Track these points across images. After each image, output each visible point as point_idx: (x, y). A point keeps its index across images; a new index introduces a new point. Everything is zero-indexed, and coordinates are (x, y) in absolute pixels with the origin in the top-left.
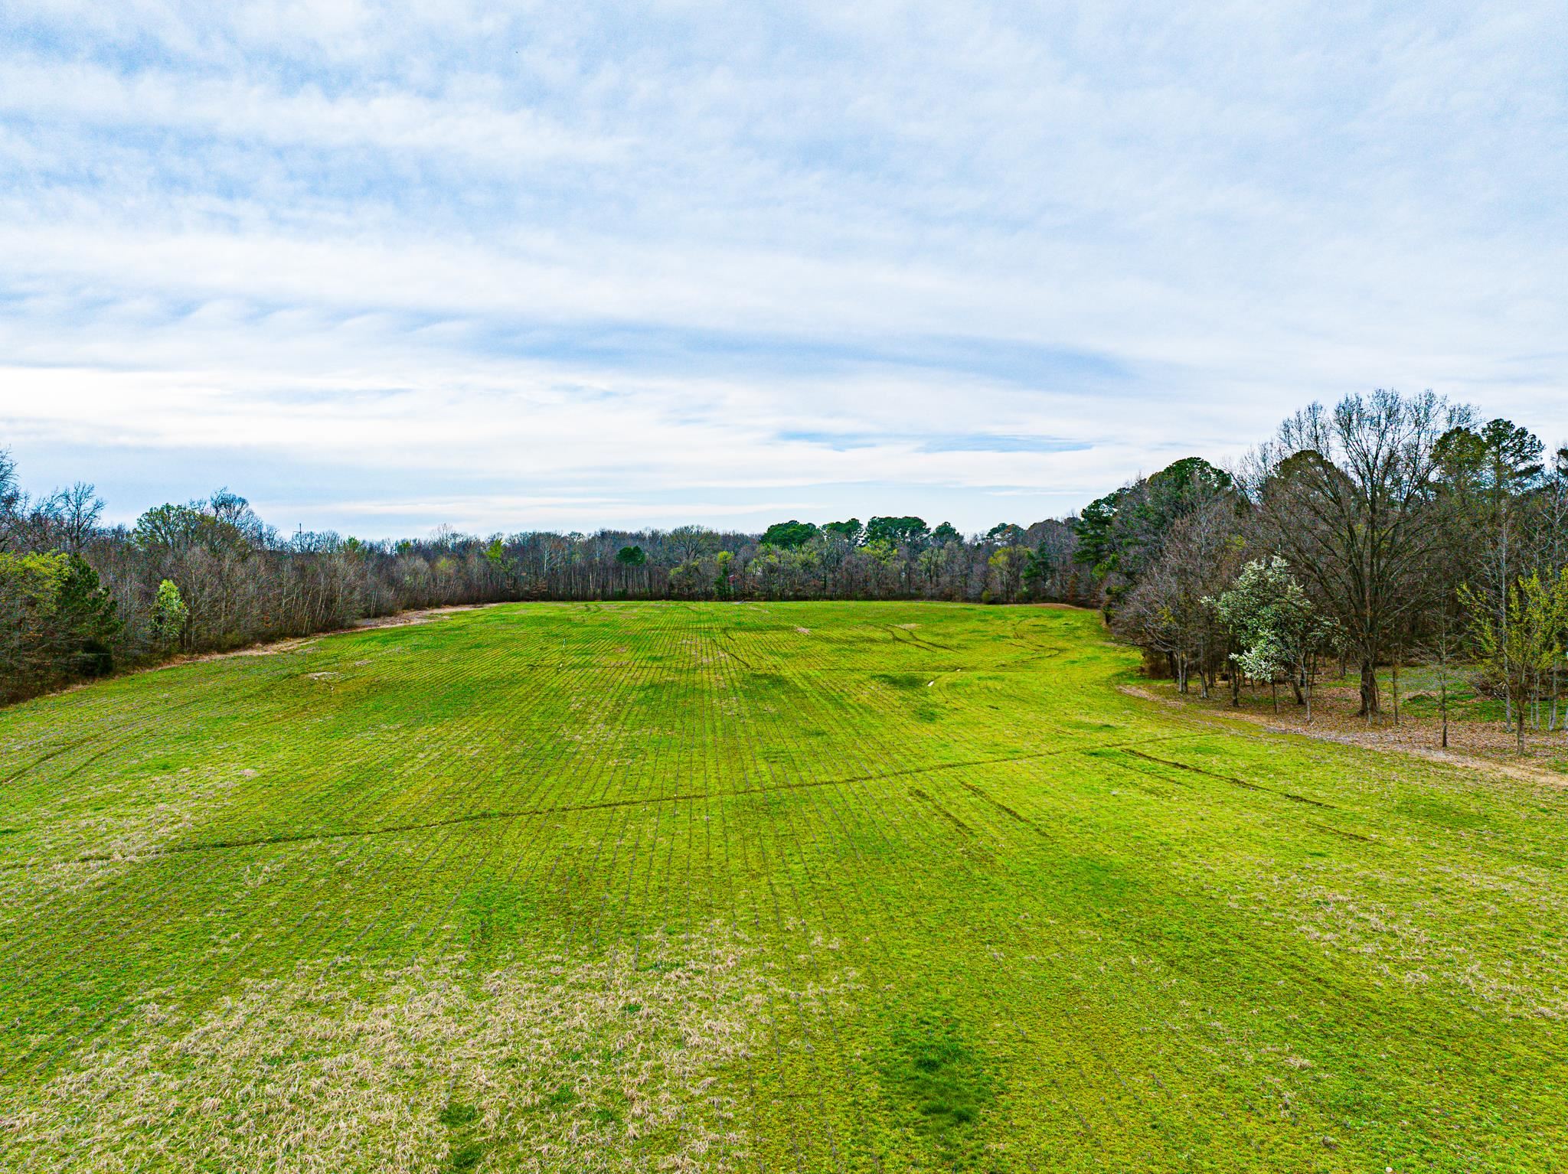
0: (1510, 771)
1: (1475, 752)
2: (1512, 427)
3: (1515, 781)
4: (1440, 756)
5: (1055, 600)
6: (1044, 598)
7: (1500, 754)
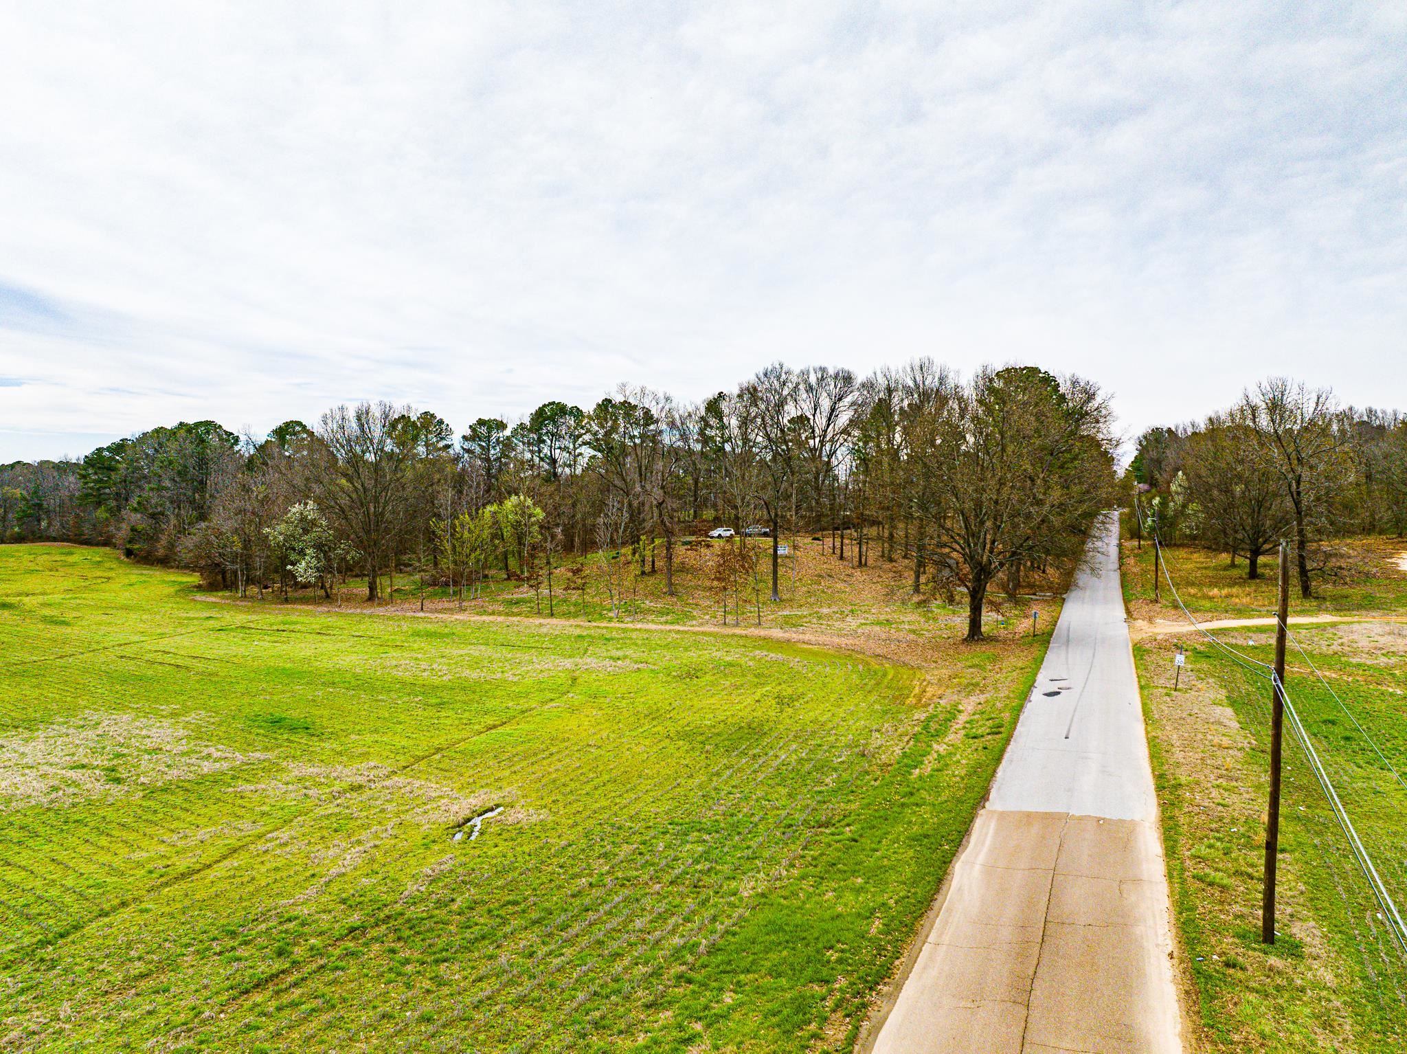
0: (458, 617)
1: (437, 611)
2: (435, 417)
3: (461, 621)
4: (422, 614)
5: (55, 540)
6: (40, 538)
7: (450, 611)
